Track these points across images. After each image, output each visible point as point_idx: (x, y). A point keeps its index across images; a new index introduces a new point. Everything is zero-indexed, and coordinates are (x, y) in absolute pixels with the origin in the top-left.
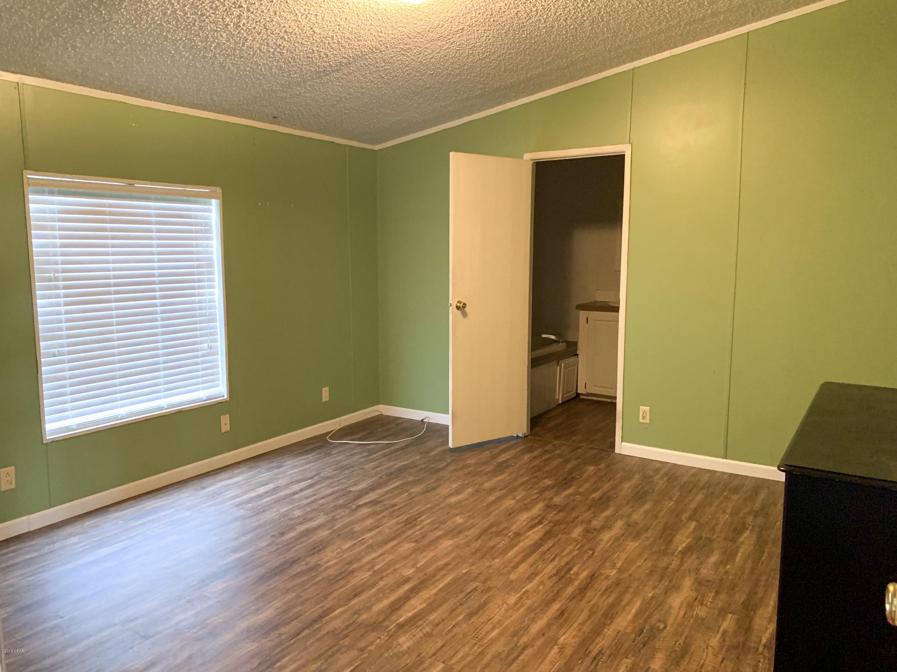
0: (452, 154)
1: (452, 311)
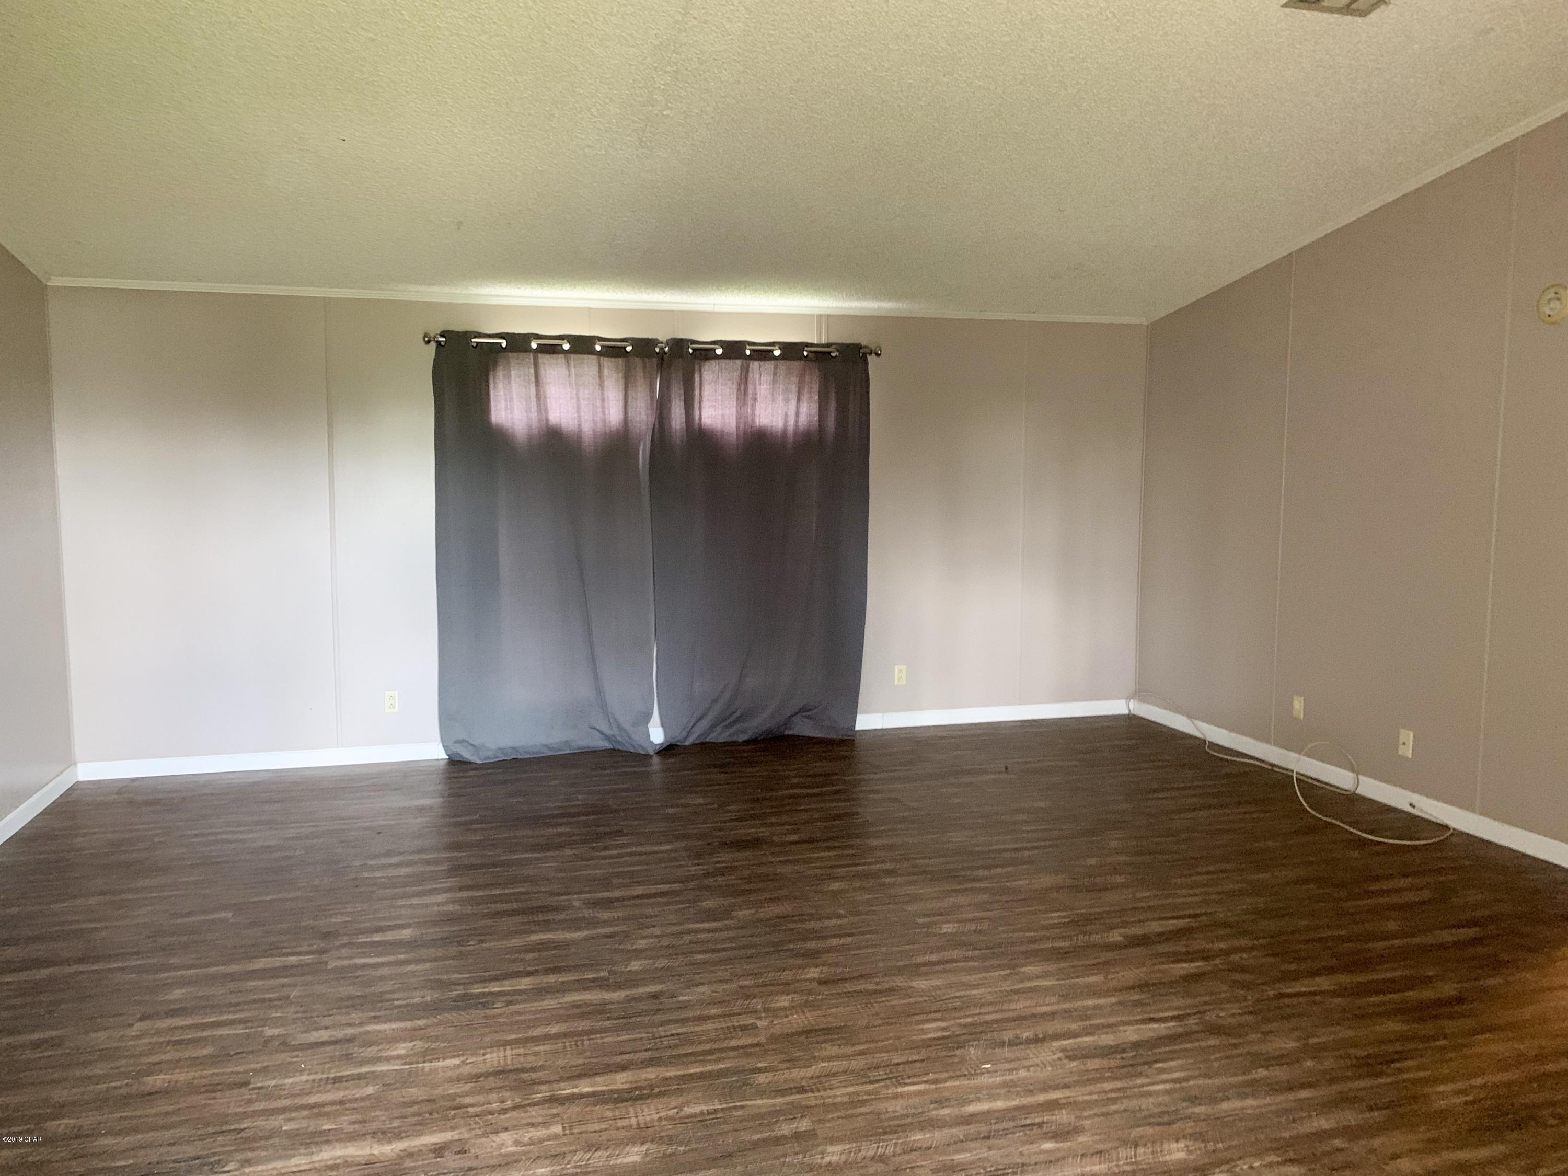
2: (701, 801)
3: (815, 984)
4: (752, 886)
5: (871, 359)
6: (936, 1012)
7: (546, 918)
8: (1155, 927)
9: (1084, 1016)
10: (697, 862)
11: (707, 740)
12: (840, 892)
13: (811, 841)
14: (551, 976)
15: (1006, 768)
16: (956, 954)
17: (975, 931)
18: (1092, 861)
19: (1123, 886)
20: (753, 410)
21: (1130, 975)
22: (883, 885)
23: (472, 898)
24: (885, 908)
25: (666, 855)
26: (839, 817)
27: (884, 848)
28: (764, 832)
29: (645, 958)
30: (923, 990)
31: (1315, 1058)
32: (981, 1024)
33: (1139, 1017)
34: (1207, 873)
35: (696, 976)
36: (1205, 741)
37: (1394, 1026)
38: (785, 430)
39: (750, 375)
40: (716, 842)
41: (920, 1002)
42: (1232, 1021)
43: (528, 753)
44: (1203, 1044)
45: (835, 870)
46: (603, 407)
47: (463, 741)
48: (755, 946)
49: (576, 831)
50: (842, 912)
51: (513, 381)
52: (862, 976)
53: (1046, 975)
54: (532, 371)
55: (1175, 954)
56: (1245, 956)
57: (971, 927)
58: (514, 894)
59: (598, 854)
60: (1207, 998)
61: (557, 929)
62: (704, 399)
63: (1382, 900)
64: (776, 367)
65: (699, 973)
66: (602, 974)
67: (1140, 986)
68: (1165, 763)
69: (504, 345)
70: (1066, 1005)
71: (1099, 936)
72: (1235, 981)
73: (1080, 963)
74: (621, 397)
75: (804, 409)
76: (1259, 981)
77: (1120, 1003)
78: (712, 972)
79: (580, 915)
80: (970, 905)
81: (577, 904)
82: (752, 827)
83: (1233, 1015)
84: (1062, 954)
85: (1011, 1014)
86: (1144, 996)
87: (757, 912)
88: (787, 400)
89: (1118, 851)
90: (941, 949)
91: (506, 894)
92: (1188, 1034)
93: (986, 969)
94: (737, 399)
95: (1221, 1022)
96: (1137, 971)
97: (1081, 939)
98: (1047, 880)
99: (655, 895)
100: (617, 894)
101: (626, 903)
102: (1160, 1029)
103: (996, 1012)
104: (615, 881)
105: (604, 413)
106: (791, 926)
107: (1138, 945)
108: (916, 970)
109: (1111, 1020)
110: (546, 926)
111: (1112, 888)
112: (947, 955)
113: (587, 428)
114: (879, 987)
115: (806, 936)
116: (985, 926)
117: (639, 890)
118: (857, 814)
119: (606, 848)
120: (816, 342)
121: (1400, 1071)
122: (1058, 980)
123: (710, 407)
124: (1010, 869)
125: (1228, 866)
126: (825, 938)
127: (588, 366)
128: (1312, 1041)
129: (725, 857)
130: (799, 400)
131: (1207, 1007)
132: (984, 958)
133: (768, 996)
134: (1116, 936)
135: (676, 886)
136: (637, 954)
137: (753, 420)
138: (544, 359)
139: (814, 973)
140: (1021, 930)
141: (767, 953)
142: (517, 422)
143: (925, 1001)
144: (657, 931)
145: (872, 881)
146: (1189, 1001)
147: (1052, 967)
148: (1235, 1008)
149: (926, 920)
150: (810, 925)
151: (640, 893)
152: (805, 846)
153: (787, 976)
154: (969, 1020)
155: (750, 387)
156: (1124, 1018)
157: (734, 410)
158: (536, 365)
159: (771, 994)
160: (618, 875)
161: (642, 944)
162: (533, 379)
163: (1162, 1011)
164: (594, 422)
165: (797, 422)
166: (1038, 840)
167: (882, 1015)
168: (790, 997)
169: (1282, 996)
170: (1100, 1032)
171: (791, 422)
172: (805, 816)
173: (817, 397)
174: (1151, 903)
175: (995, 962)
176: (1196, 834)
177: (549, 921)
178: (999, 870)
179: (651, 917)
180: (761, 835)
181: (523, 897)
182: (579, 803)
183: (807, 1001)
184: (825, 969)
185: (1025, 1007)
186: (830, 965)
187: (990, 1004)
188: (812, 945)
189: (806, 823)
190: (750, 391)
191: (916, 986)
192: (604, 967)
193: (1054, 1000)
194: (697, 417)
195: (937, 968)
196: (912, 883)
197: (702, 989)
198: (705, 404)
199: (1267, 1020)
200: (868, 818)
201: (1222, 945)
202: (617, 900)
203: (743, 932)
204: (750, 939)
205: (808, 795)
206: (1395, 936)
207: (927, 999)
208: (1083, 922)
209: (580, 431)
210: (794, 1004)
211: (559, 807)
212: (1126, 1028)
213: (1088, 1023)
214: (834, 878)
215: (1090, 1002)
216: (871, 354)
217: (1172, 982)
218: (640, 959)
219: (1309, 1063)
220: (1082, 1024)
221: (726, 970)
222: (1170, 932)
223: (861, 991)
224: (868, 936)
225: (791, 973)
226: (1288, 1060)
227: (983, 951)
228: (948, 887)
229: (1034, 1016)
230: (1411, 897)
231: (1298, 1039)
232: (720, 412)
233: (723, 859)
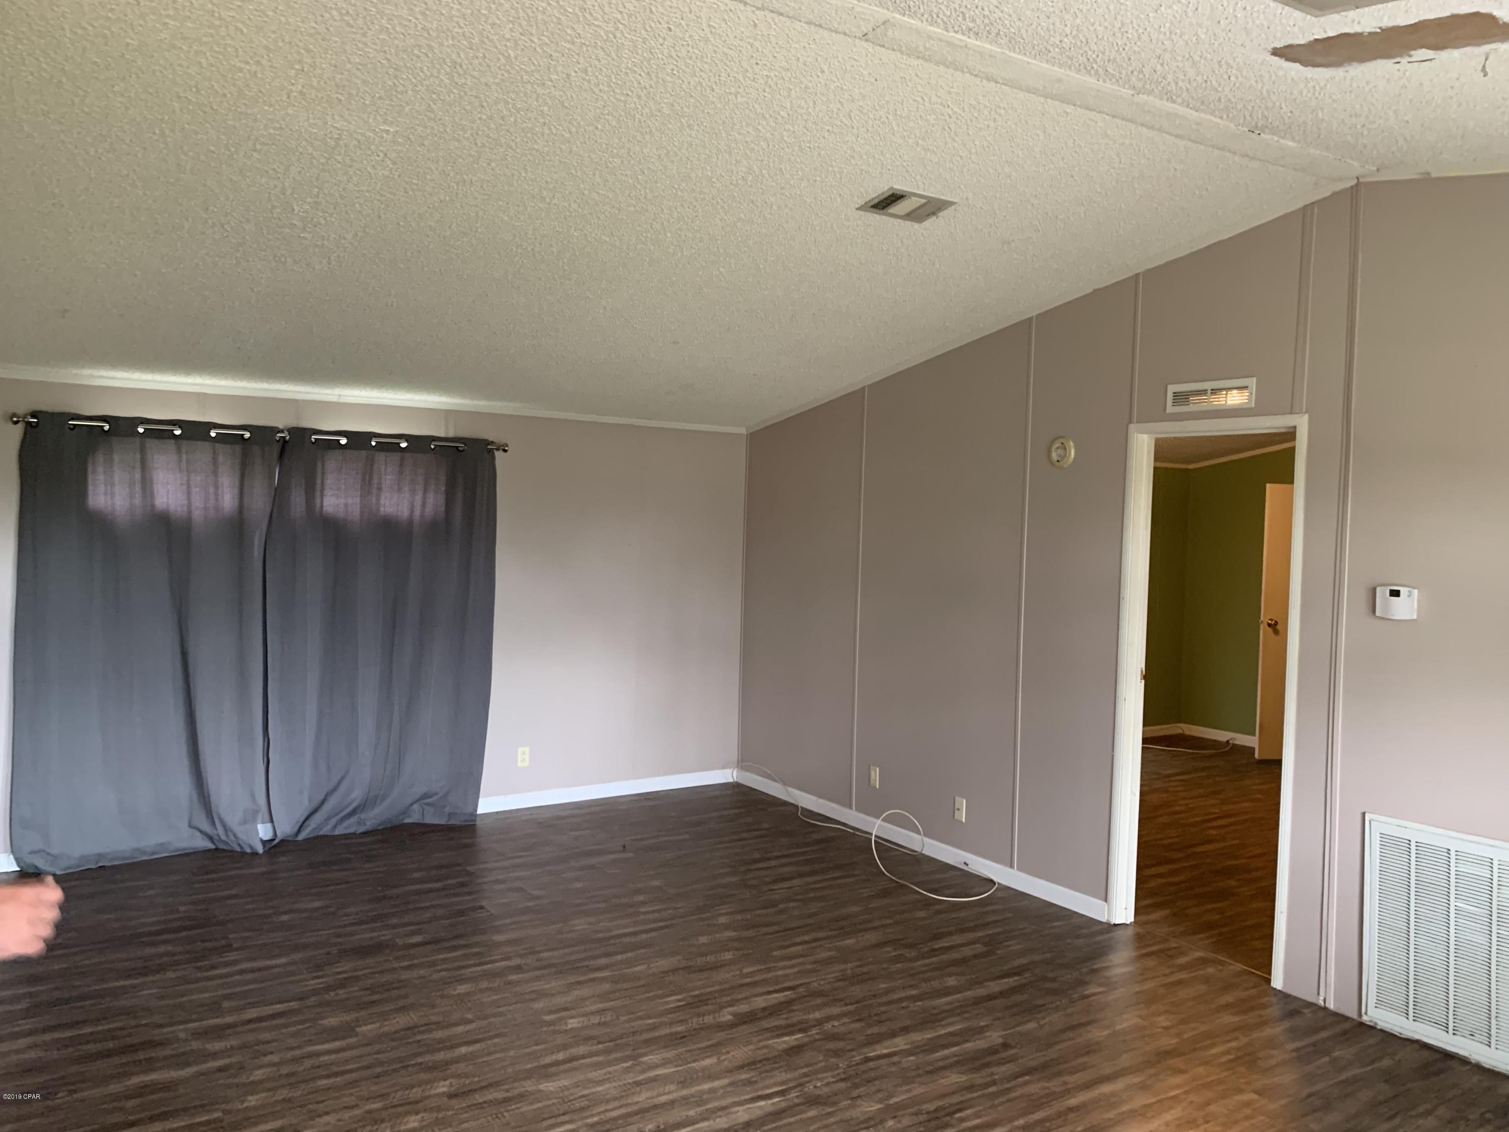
0: (1269, 486)
1: (1263, 628)
2: (317, 904)
3: (445, 1099)
4: (376, 997)
5: (498, 454)
6: (563, 1114)
7: (147, 1056)
8: (760, 1002)
9: (700, 1100)
10: (315, 974)
11: (322, 833)
12: (468, 994)
13: (436, 941)
14: (157, 1124)
15: (624, 847)
16: (582, 1049)
17: (599, 1024)
18: (703, 939)
19: (730, 963)
20: (378, 499)
21: (739, 1054)
22: (510, 983)
23: (58, 1040)
24: (511, 1008)
25: (281, 970)
26: (462, 913)
27: (510, 942)
28: (385, 935)
29: (263, 1091)
30: (552, 1092)
31: (895, 1117)
32: (606, 1122)
33: (747, 1097)
34: (805, 942)
35: (321, 1105)
36: (797, 807)
37: (955, 1078)
38: (410, 521)
39: (376, 466)
40: (335, 950)
41: (549, 1106)
42: (826, 1090)
43: (117, 859)
44: (804, 1116)
45: (463, 972)
46: (216, 494)
47: (40, 851)
48: (381, 1063)
49: (179, 949)
50: (470, 1016)
51: (115, 468)
52: (490, 1085)
53: (665, 1063)
54: (138, 456)
55: (777, 1027)
56: (836, 1024)
57: (595, 1020)
58: (109, 1030)
59: (205, 974)
60: (806, 1070)
61: (161, 1068)
62: (327, 487)
63: (945, 957)
64: (402, 459)
65: (322, 1102)
66: (216, 1115)
67: (749, 1064)
68: (765, 832)
69: (107, 428)
70: (685, 1092)
71: (711, 1017)
72: (828, 1050)
73: (696, 1047)
74: (237, 483)
75: (431, 499)
76: (848, 1048)
77: (732, 1084)
78: (337, 1098)
79: (188, 1048)
80: (593, 996)
81: (182, 1035)
82: (373, 930)
83: (828, 1084)
84: (680, 1039)
85: (635, 1108)
86: (752, 1074)
87: (381, 1027)
88: (413, 492)
89: (726, 927)
90: (565, 1047)
91: (98, 1033)
92: (789, 1108)
93: (609, 1063)
94: (362, 488)
95: (818, 1092)
96: (745, 1049)
97: (695, 1022)
98: (664, 964)
99: (273, 1017)
100: (229, 1019)
101: (240, 1029)
102: (765, 1105)
103: (621, 1107)
104: (226, 1004)
105: (217, 500)
106: (419, 1037)
107: (745, 1023)
108: (544, 1072)
109: (724, 1103)
110: (149, 1065)
111: (721, 966)
112: (574, 1051)
113: (197, 515)
114: (509, 1094)
115: (431, 1048)
116: (608, 1017)
117: (252, 1013)
118: (482, 907)
119: (213, 967)
120: (442, 435)
121: (962, 1120)
122: (676, 1066)
123: (332, 495)
124: (630, 955)
125: (821, 934)
126: (452, 1047)
127: (201, 453)
128: (892, 1101)
129: (345, 967)
130: (425, 491)
131: (807, 1079)
132: (607, 1052)
133: (397, 1117)
134: (726, 1016)
135: (294, 1005)
136: (253, 1087)
137: (378, 510)
138: (151, 444)
139: (443, 1087)
140: (641, 1018)
141: (395, 1070)
142: (118, 508)
143: (554, 1104)
144: (275, 1058)
145: (498, 980)
146: (789, 1076)
147: (670, 1054)
148: (829, 1077)
149: (552, 1017)
150: (439, 1034)
151: (255, 1015)
152: (429, 947)
153: (416, 1093)
154: (596, 1119)
155: (375, 477)
156: (736, 1099)
157: (358, 500)
158: (143, 450)
159: (399, 1116)
160: (227, 997)
161: (258, 1074)
162: (138, 464)
163: (768, 1087)
164: (206, 508)
165: (423, 511)
166: (655, 921)
167: (513, 1124)
168: (419, 1117)
169: (868, 1060)
170: (714, 1116)
171: (417, 512)
172: (428, 915)
173: (444, 489)
174: (756, 978)
175: (618, 1055)
176: (792, 904)
177: (151, 1058)
178: (619, 957)
179: (269, 1042)
180: (383, 938)
181: (119, 1033)
182: (181, 915)
183: (437, 1118)
184: (454, 1081)
185: (647, 1099)
186: (459, 1076)
187: (615, 1099)
188: (441, 1056)
189: (430, 921)
190: (375, 481)
191: (545, 1089)
192: (217, 1107)
193: (673, 1087)
194: (318, 506)
195: (562, 1067)
196: (538, 978)
197: (327, 1118)
198: (328, 492)
199: (856, 1086)
200: (493, 912)
201: (817, 1015)
202: (229, 1026)
203: (368, 1049)
204: (375, 1056)
205: (431, 891)
206: (957, 990)
207: (555, 1101)
208: (698, 1003)
209: (189, 519)
210: (424, 1123)
211: (158, 922)
212: (737, 1109)
213: (704, 1108)
214: (461, 980)
215: (706, 1086)
216: (498, 449)
217: (775, 1057)
218: (257, 1093)
219: (890, 1123)
220: (699, 1110)
221: (352, 1095)
222: (773, 1006)
223: (491, 1101)
224: (496, 1040)
225: (420, 1090)
226: (872, 1123)
227: (607, 1044)
228: (572, 979)
229: (655, 1107)
230: (967, 952)
231: (881, 1101)
232: (343, 501)
233: (344, 969)
